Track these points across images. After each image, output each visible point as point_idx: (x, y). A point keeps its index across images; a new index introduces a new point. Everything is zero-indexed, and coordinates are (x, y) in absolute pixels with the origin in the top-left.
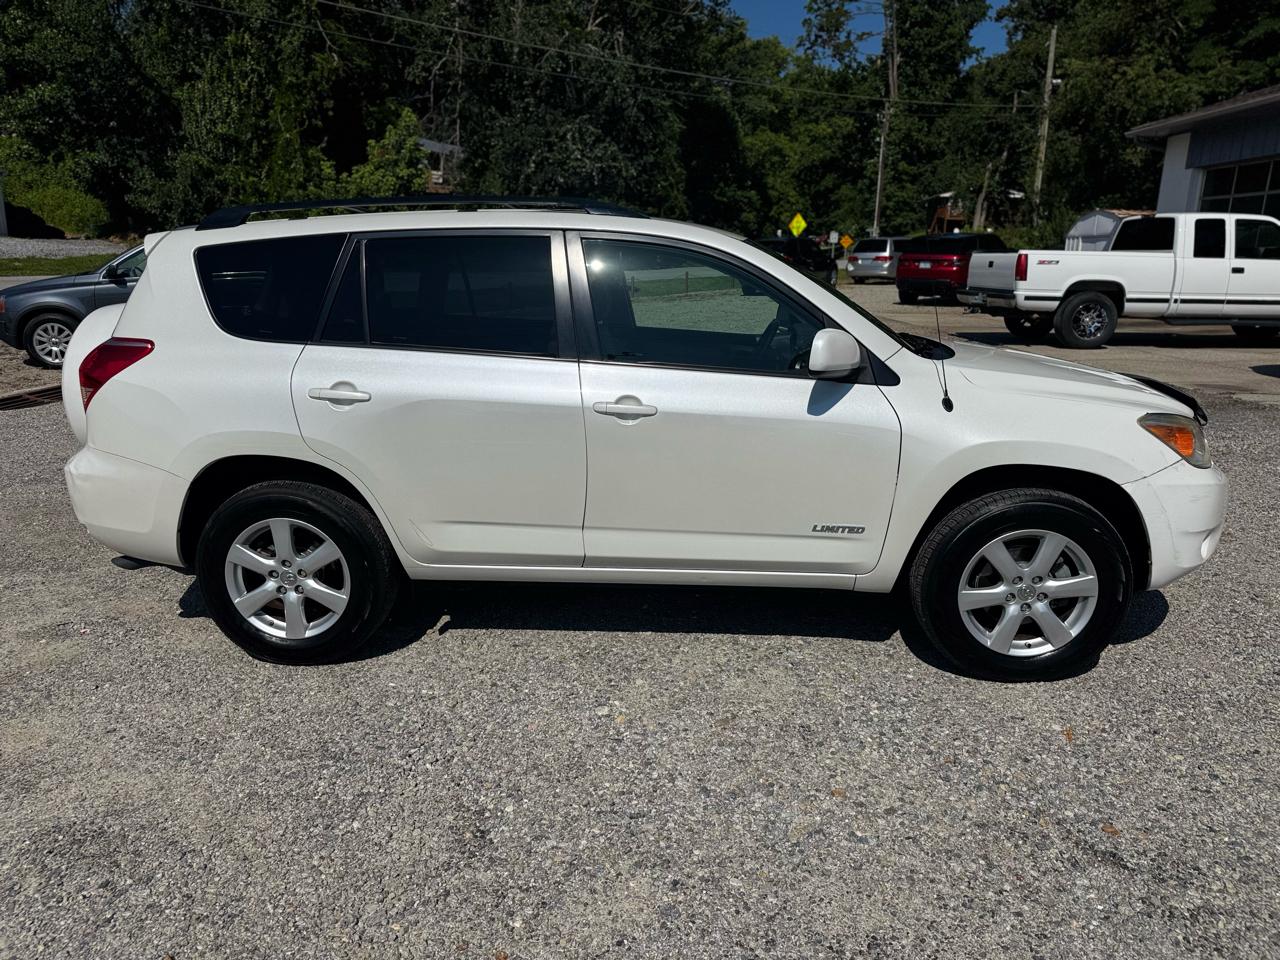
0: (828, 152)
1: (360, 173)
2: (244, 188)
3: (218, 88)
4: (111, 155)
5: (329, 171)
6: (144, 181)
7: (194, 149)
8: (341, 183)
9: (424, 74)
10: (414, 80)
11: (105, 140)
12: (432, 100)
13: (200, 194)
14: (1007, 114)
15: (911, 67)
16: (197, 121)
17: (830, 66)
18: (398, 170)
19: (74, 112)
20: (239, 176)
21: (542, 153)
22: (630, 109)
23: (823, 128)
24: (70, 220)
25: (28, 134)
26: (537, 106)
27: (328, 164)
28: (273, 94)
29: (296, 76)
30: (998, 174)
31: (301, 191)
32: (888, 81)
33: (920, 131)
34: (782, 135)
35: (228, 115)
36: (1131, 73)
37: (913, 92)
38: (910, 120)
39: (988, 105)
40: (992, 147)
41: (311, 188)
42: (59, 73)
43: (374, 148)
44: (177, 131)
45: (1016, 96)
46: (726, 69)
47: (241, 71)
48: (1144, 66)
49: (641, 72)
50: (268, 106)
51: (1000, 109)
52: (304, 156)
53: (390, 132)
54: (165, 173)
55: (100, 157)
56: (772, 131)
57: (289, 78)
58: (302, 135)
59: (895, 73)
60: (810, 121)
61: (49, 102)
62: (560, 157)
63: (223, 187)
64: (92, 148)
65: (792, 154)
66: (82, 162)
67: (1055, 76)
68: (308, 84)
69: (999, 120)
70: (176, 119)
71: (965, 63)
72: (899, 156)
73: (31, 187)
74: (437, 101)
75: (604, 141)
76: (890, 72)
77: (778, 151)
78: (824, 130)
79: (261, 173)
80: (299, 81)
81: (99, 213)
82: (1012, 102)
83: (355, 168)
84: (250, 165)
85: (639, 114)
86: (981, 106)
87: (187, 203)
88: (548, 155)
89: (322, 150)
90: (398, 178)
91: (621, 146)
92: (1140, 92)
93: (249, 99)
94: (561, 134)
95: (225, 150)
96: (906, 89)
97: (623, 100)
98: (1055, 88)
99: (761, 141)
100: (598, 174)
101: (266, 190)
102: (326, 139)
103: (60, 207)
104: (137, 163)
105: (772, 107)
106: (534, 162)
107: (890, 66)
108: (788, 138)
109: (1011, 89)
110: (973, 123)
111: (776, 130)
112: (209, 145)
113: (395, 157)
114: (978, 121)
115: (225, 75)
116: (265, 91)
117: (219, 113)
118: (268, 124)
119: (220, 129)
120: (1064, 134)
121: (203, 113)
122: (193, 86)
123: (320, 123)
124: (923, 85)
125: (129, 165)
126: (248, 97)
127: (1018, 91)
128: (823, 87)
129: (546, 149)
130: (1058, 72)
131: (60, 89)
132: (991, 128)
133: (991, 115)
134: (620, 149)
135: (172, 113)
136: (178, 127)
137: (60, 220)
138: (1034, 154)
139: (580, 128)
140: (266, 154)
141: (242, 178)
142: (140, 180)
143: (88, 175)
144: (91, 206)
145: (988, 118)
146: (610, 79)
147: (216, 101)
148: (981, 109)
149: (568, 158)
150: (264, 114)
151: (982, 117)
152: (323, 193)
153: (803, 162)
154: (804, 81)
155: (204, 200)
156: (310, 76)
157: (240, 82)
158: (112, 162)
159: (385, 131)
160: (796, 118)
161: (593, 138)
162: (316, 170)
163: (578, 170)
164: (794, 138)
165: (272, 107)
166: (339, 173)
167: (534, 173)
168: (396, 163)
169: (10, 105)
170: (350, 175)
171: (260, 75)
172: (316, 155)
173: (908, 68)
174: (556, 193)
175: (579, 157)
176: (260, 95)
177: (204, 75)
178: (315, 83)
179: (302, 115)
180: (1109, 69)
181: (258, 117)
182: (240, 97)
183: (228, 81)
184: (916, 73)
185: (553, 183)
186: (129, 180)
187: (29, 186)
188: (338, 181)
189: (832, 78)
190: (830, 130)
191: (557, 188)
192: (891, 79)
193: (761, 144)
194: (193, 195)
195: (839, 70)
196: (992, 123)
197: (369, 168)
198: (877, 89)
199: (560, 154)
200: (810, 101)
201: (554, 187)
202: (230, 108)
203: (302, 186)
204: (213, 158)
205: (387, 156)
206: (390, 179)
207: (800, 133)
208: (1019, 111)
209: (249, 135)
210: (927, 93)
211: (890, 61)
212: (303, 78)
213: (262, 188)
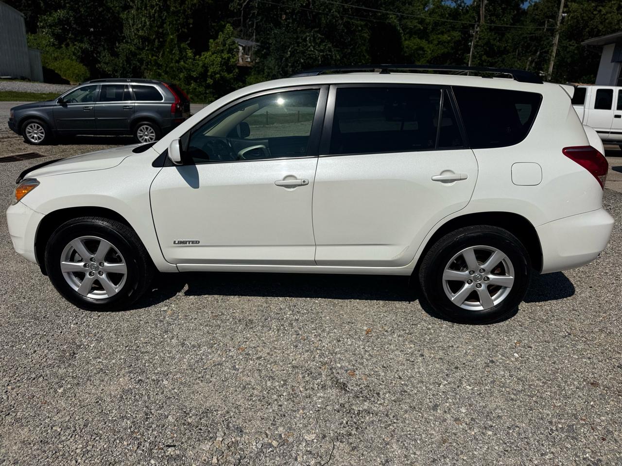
0: (446, 50)
1: (205, 56)
2: (150, 62)
3: (140, 13)
4: (91, 45)
5: (190, 54)
6: (105, 58)
7: (128, 43)
8: (196, 60)
9: (238, 7)
10: (234, 10)
11: (88, 37)
12: (242, 20)
13: (130, 64)
14: (541, 32)
15: (492, 6)
16: (130, 29)
17: (450, 5)
18: (223, 55)
19: (74, 24)
20: (149, 56)
21: (294, 47)
22: (339, 26)
23: (445, 37)
24: (73, 76)
25: (53, 34)
26: (293, 23)
27: (190, 51)
28: (166, 16)
29: (176, 7)
30: (534, 63)
31: (177, 64)
32: (480, 13)
33: (494, 39)
34: (424, 41)
35: (144, 26)
36: (604, 11)
37: (492, 19)
38: (489, 34)
39: (531, 27)
40: (532, 49)
41: (182, 63)
42: (68, 5)
43: (212, 43)
44: (121, 34)
45: (546, 22)
46: (395, 6)
47: (151, 5)
48: (611, 7)
49: (346, 7)
50: (163, 22)
51: (537, 29)
52: (179, 47)
53: (221, 35)
54: (115, 54)
55: (86, 46)
56: (419, 38)
57: (173, 8)
58: (178, 36)
59: (484, 9)
60: (439, 34)
61: (63, 19)
62: (303, 49)
63: (141, 61)
64: (81, 41)
65: (429, 50)
66: (77, 48)
67: (563, 12)
68: (181, 11)
69: (536, 35)
70: (121, 27)
71: (523, 4)
72: (483, 53)
73: (56, 60)
74: (245, 20)
75: (324, 42)
76: (481, 9)
77: (422, 49)
78: (446, 38)
79: (159, 55)
80: (177, 10)
81: (86, 72)
82: (544, 25)
83: (203, 53)
84: (154, 51)
85: (344, 28)
86: (527, 27)
87: (124, 69)
88: (297, 48)
89: (188, 44)
90: (223, 59)
91: (335, 44)
92: (607, 21)
93: (155, 19)
94: (304, 38)
95: (143, 44)
96: (489, 18)
97: (336, 21)
98: (563, 18)
99: (413, 43)
100: (321, 58)
101: (161, 63)
102: (190, 39)
103: (69, 69)
104: (102, 49)
105: (420, 26)
106: (290, 51)
107: (481, 5)
108: (427, 42)
109: (544, 19)
110: (523, 36)
111: (421, 38)
112: (135, 41)
113: (222, 48)
114: (526, 35)
115: (144, 6)
116: (162, 15)
117: (140, 25)
118: (163, 31)
119: (141, 33)
120: (573, 43)
121: (133, 25)
122: (129, 12)
123: (186, 30)
124: (497, 16)
125: (98, 50)
126: (154, 17)
127: (547, 19)
128: (445, 16)
129: (296, 45)
130: (565, 10)
131: (68, 13)
132: (532, 39)
133: (533, 32)
134: (333, 46)
135: (118, 25)
136: (122, 32)
137: (68, 76)
138: (550, 53)
139: (314, 35)
140: (162, 45)
141: (150, 57)
142: (103, 57)
143: (79, 54)
144: (82, 69)
145: (531, 33)
146: (330, 10)
147: (139, 19)
148: (527, 29)
149: (307, 50)
150: (161, 26)
151: (528, 33)
152: (186, 65)
153: (433, 55)
154: (436, 13)
155: (132, 67)
156: (182, 7)
157: (151, 10)
158: (91, 48)
159: (218, 35)
160: (432, 32)
161: (320, 40)
162: (184, 54)
163: (311, 56)
164: (430, 42)
165: (165, 23)
166: (195, 56)
167: (290, 57)
168: (222, 51)
169: (45, 20)
170: (200, 56)
171: (160, 7)
172: (185, 46)
173: (491, 7)
174: (300, 67)
175: (313, 49)
176: (160, 17)
177: (134, 7)
178: (185, 11)
179: (178, 26)
180: (592, 9)
181: (159, 27)
182: (150, 17)
183: (145, 9)
184: (495, 9)
185: (299, 62)
186: (98, 57)
187: (56, 59)
188: (194, 60)
189: (451, 11)
190: (449, 38)
191: (300, 65)
192: (481, 12)
193: (413, 45)
194: (127, 65)
195: (454, 7)
196: (533, 36)
197: (209, 53)
198: (474, 17)
199: (303, 48)
200: (438, 23)
201: (299, 64)
202: (145, 23)
203: (178, 62)
204: (137, 47)
205: (218, 48)
206: (219, 59)
207: (433, 40)
208: (547, 30)
209: (154, 36)
210: (500, 20)
211: (481, 3)
212: (179, 8)
213: (159, 62)
